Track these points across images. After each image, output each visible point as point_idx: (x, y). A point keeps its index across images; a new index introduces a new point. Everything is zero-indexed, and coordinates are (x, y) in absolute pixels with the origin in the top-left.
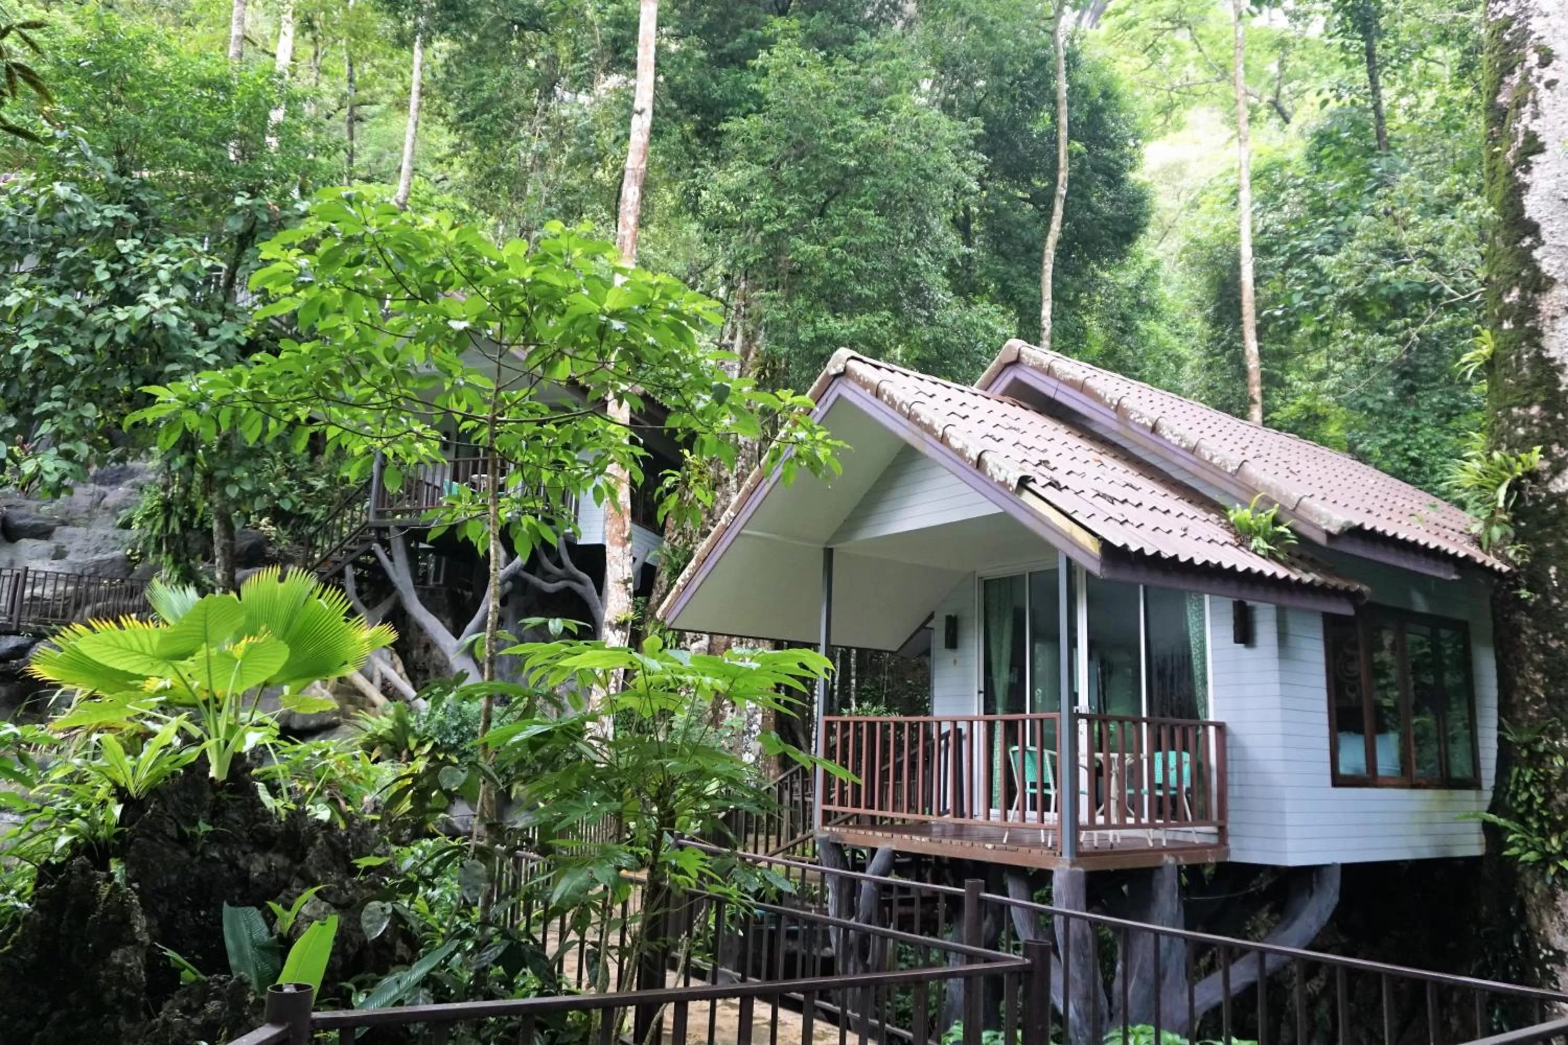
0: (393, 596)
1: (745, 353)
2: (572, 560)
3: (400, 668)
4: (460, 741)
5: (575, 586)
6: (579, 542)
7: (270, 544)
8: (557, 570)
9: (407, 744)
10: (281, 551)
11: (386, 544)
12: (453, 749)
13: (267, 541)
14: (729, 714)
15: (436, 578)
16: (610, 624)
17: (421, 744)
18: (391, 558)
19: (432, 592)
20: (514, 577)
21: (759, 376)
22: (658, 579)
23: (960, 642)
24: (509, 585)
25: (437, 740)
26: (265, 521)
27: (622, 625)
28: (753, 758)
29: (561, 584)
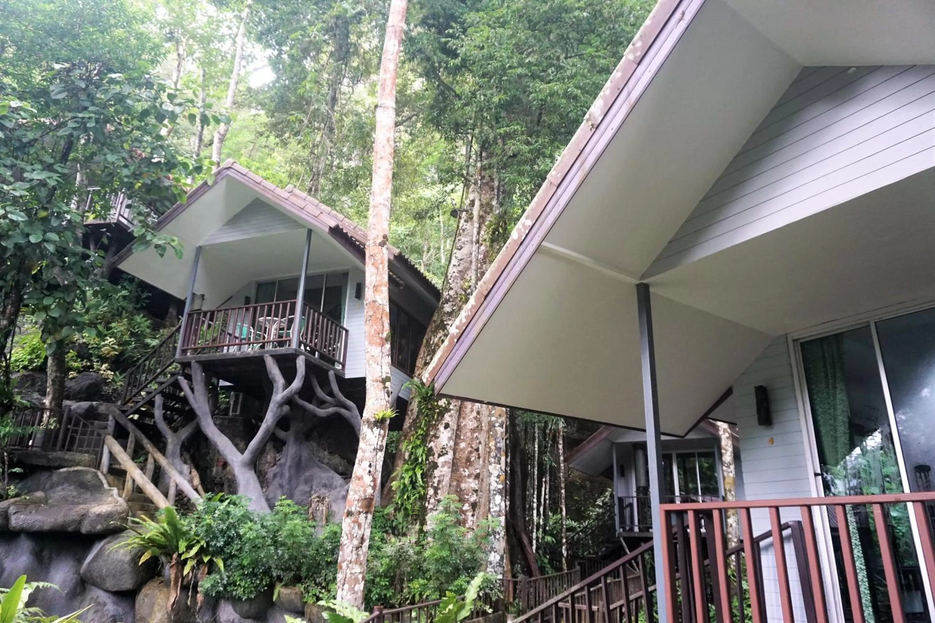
0: (195, 422)
1: (482, 218)
2: (340, 390)
3: (197, 481)
4: (227, 543)
5: (343, 411)
6: (347, 376)
7: (107, 384)
8: (329, 398)
9: (177, 548)
10: (115, 390)
11: (189, 378)
12: (219, 551)
13: (105, 381)
14: (470, 518)
15: (234, 410)
16: (368, 421)
17: (189, 547)
18: (192, 390)
19: (231, 420)
20: (289, 401)
21: (494, 233)
22: (410, 408)
23: (775, 421)
24: (286, 408)
25: (203, 543)
26: (104, 366)
27: (379, 423)
28: (498, 558)
29: (331, 410)
